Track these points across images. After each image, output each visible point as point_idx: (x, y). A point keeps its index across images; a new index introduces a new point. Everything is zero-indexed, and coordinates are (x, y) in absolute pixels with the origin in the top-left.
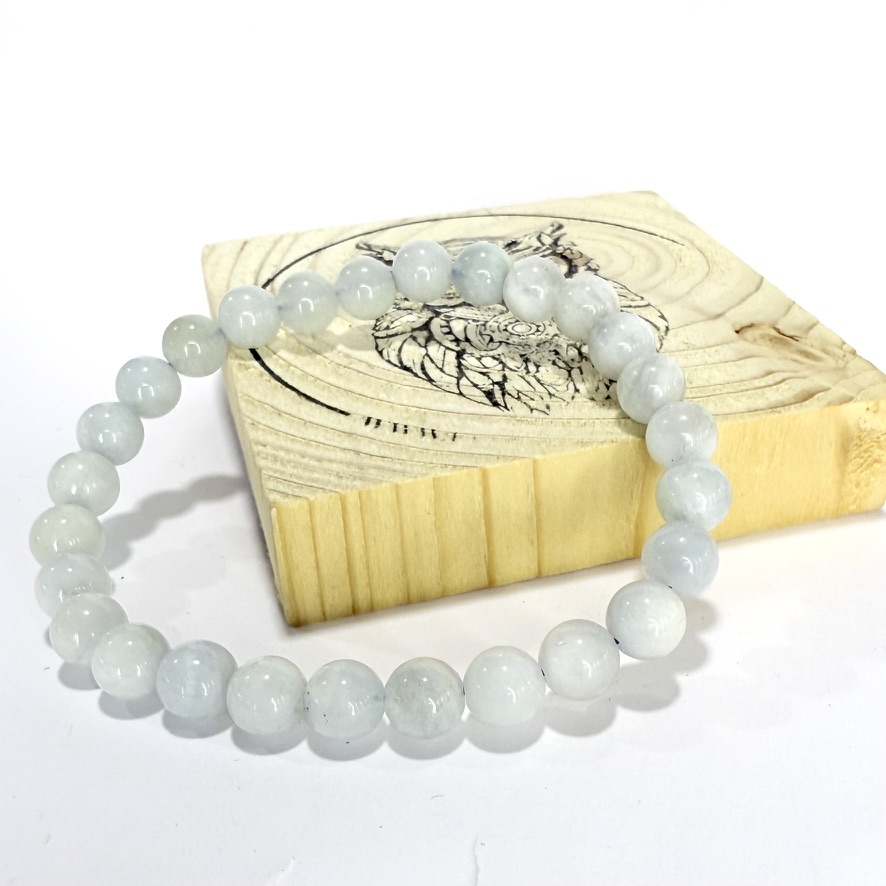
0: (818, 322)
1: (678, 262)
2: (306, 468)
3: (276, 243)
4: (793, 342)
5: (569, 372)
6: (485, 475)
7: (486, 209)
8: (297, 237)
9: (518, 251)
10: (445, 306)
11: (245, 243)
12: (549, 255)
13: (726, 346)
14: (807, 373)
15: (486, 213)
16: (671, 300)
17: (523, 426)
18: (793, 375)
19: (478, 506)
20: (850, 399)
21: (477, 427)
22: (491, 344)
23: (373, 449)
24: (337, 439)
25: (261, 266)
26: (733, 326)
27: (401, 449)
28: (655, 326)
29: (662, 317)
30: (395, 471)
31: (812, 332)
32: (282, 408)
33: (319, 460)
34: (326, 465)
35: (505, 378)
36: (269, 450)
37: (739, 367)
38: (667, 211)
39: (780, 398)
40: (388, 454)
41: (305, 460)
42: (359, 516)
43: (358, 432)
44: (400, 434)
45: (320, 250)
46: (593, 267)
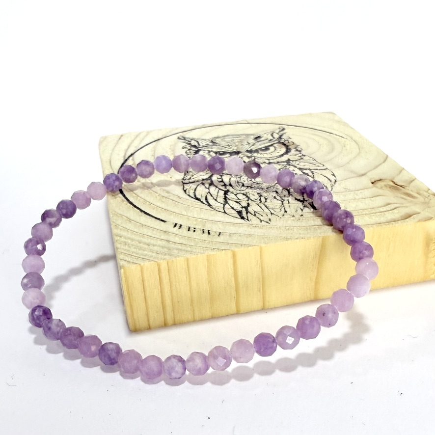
0: (416, 179)
1: (343, 147)
2: (140, 249)
3: (137, 136)
4: (402, 189)
5: (282, 202)
6: (234, 255)
7: (246, 120)
8: (148, 133)
9: (261, 141)
11: (122, 136)
12: (277, 143)
13: (366, 190)
14: (408, 205)
15: (246, 122)
17: (256, 229)
18: (400, 205)
19: (231, 271)
20: (431, 218)
21: (232, 229)
22: (243, 187)
23: (177, 240)
24: (159, 234)
25: (129, 147)
26: (370, 180)
27: (191, 240)
28: (329, 180)
29: (333, 175)
30: (187, 251)
31: (412, 184)
32: (132, 218)
33: (148, 245)
34: (151, 247)
35: (248, 205)
36: (123, 239)
37: (373, 201)
38: (339, 122)
39: (394, 217)
40: (184, 242)
41: (141, 245)
42: (167, 274)
43: (170, 231)
44: (191, 232)
45: (159, 140)
46: (299, 149)
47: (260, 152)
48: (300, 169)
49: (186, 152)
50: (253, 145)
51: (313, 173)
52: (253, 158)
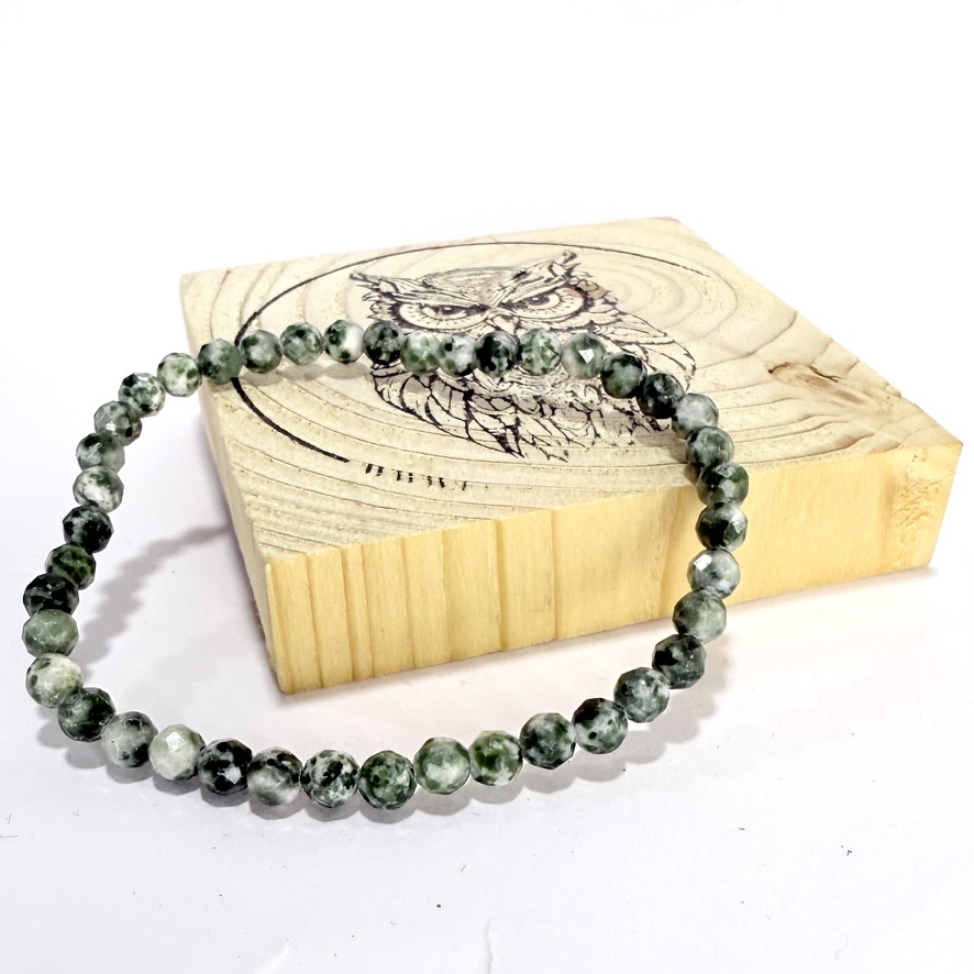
0: (858, 361)
1: (703, 295)
2: (302, 520)
3: (262, 272)
4: (833, 383)
5: (588, 415)
6: (499, 527)
7: (490, 236)
8: (284, 267)
9: (528, 282)
11: (228, 272)
12: (562, 287)
13: (759, 387)
14: (847, 417)
15: (492, 241)
16: (698, 337)
17: (540, 474)
18: (831, 419)
19: (492, 562)
20: (897, 446)
21: (489, 475)
22: (502, 384)
23: (376, 499)
24: (337, 488)
25: (247, 297)
26: (766, 365)
27: (407, 499)
28: (681, 365)
29: (688, 355)
30: (400, 523)
31: (852, 372)
32: (274, 453)
33: (317, 511)
34: (324, 517)
35: (518, 422)
36: (260, 500)
37: (775, 410)
38: (690, 239)
39: (821, 444)
40: (392, 505)
41: (301, 512)
42: (361, 571)
43: (358, 481)
44: (404, 482)
45: (310, 280)
46: (611, 300)
47: (530, 307)
48: (617, 343)
49: (371, 309)
50: (512, 292)
51: (645, 352)
52: (516, 320)
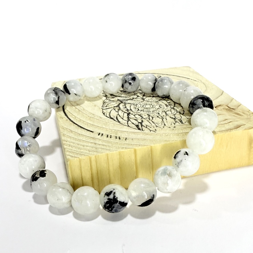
0: (241, 104)
1: (197, 87)
4: (234, 110)
5: (163, 119)
6: (135, 151)
7: (138, 72)
10: (124, 100)
14: (238, 120)
17: (148, 136)
18: (233, 120)
20: (252, 128)
21: (133, 136)
22: (138, 111)
23: (100, 143)
24: (90, 139)
27: (109, 143)
30: (107, 149)
31: (239, 107)
32: (73, 130)
33: (83, 146)
35: (142, 121)
36: (68, 143)
38: (193, 72)
39: (230, 127)
40: (105, 144)
41: (79, 146)
42: (95, 163)
43: (96, 138)
44: (109, 138)
